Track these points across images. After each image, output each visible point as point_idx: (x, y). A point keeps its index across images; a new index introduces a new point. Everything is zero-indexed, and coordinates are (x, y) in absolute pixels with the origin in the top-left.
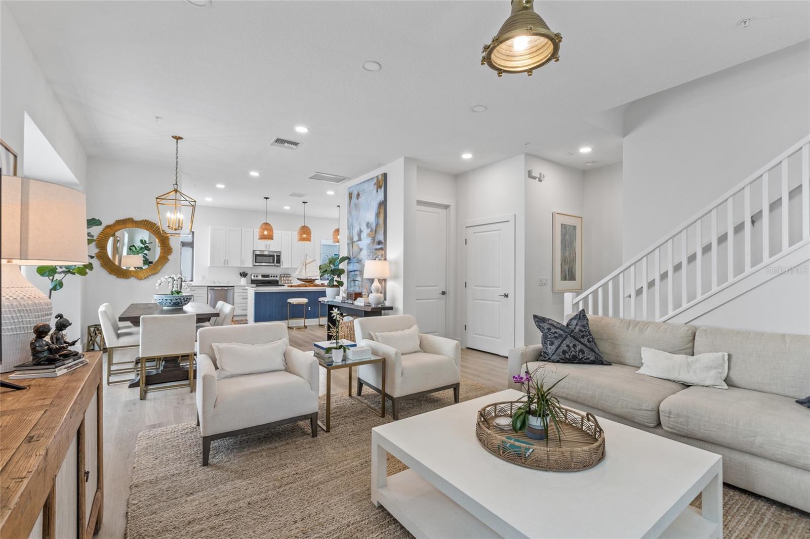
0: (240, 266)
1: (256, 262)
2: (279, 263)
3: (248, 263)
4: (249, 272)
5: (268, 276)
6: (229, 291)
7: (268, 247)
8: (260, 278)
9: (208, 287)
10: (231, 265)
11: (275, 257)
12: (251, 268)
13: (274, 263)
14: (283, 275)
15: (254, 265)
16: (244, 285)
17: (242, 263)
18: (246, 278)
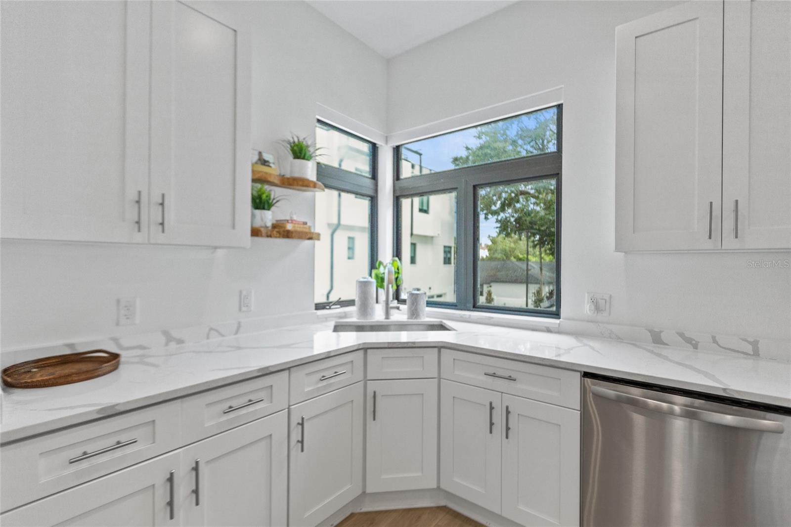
9: (586, 375)
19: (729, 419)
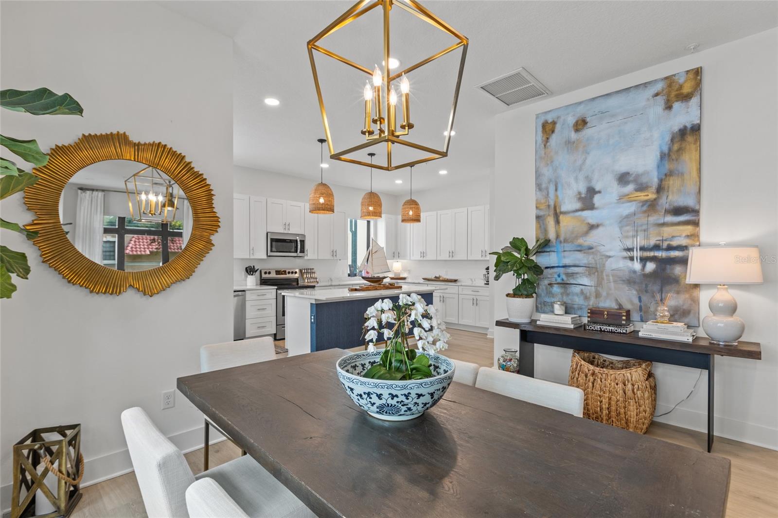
0: (248, 257)
1: (271, 251)
2: (304, 253)
3: (261, 252)
4: (260, 267)
5: (285, 272)
8: (273, 275)
11: (299, 242)
12: (263, 260)
13: (297, 252)
14: (306, 271)
15: (269, 255)
16: (254, 287)
17: (251, 252)
18: (255, 277)
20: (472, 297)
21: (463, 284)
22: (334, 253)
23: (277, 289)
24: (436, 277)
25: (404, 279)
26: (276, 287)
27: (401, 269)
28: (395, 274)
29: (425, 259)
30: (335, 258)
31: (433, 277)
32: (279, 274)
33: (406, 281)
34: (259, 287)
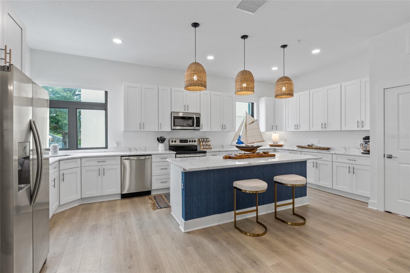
0: (157, 130)
1: (174, 126)
2: (199, 126)
3: (167, 127)
4: (167, 137)
5: (186, 141)
6: (146, 160)
7: (186, 109)
8: (178, 143)
9: (122, 156)
10: (147, 129)
11: (195, 119)
12: (169, 132)
13: (194, 126)
14: (202, 140)
15: (172, 128)
16: (164, 152)
17: (160, 127)
18: (164, 144)
19: (143, 158)
20: (348, 165)
21: (337, 152)
22: (223, 127)
23: (176, 154)
24: (309, 145)
25: (281, 146)
26: (175, 152)
27: (278, 139)
28: (274, 142)
29: (298, 130)
30: (224, 130)
31: (306, 145)
32: (183, 142)
33: (283, 148)
34: (168, 152)
